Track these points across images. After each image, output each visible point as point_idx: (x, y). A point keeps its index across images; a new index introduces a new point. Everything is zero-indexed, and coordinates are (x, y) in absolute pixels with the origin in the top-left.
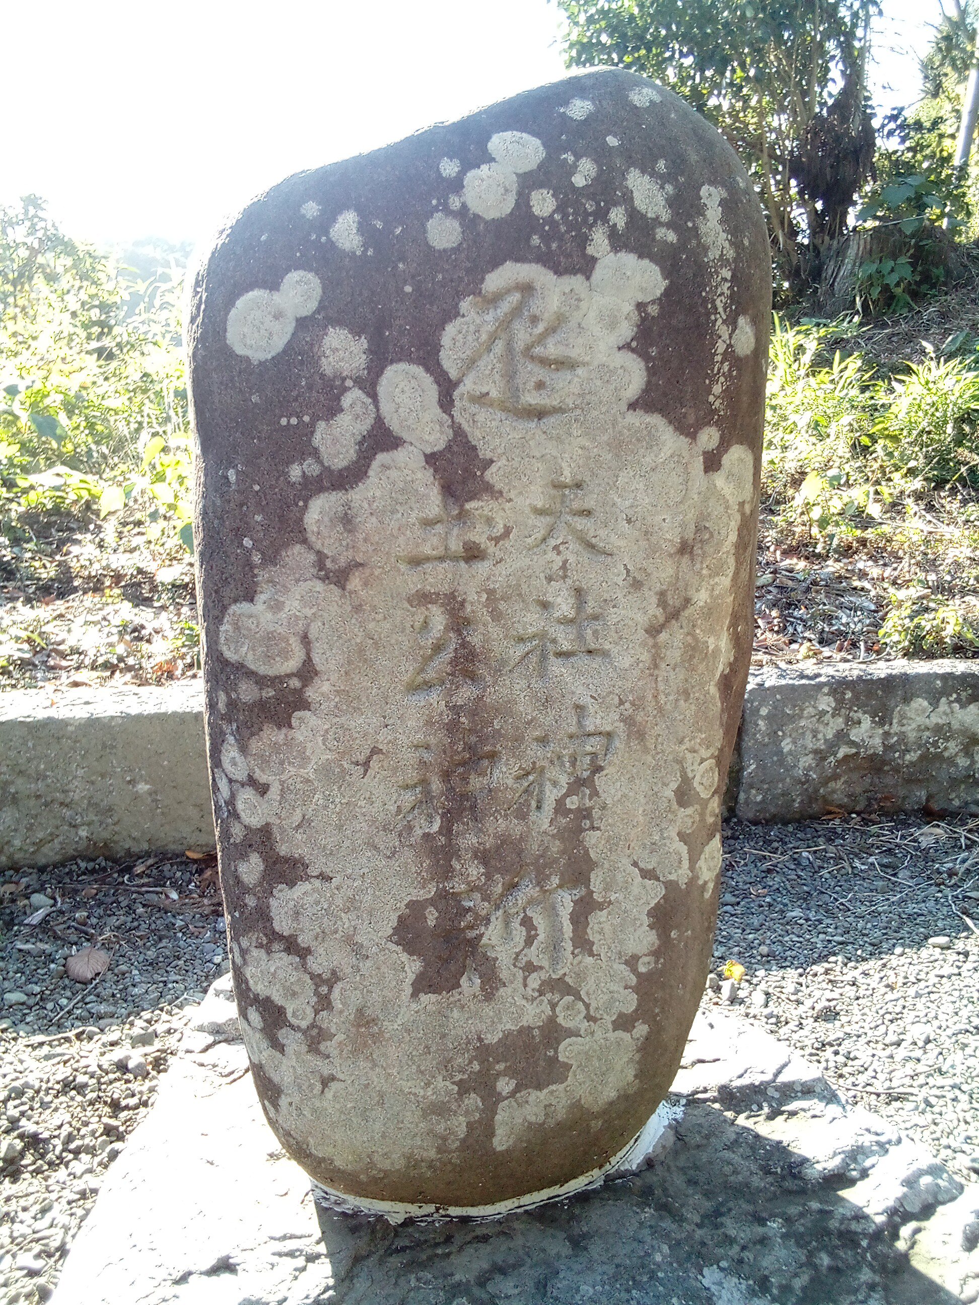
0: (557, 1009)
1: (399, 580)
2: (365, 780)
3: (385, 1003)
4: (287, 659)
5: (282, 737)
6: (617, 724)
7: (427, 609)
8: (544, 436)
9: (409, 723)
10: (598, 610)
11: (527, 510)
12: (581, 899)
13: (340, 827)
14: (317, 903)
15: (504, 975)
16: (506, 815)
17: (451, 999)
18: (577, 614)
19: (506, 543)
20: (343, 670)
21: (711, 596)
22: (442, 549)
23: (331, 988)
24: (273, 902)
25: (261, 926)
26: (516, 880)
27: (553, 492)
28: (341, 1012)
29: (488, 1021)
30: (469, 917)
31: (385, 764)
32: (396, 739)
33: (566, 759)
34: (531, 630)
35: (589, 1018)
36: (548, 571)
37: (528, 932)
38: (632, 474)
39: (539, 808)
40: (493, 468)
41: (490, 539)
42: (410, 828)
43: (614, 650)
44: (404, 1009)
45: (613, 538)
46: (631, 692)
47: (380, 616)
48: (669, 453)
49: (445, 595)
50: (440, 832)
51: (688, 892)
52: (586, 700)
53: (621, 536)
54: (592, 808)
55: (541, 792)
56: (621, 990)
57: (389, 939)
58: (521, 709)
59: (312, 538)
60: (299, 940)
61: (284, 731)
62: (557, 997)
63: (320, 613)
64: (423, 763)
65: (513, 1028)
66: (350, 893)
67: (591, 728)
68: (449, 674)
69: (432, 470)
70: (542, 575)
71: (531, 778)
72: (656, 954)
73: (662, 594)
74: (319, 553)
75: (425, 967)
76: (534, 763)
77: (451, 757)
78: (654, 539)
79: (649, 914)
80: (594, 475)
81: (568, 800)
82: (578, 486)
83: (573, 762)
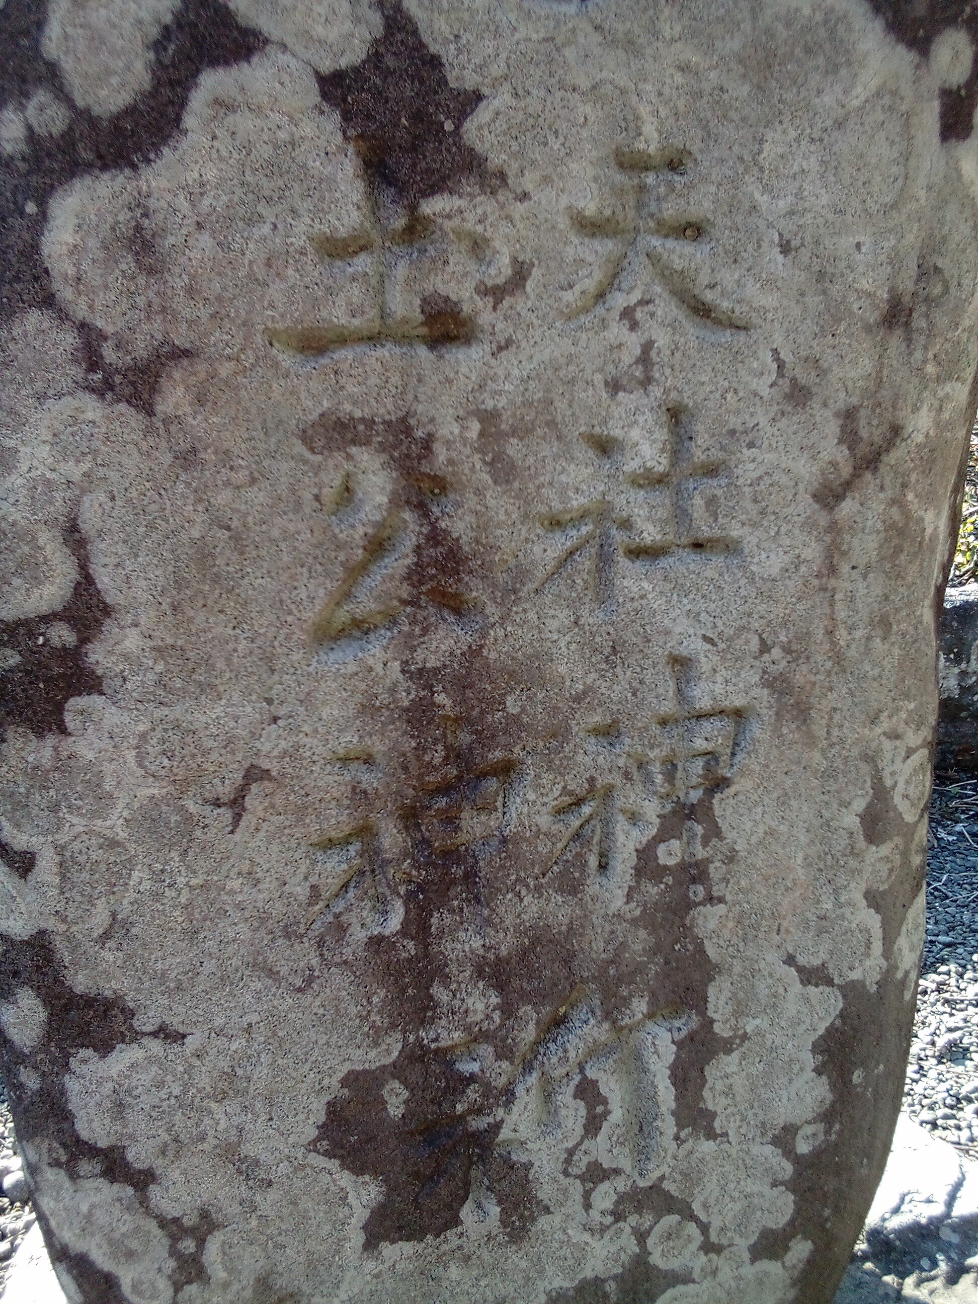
0: (650, 1242)
1: (277, 389)
2: (237, 837)
3: (312, 1265)
4: (37, 581)
5: (48, 753)
6: (756, 692)
7: (349, 457)
8: (597, 38)
9: (325, 712)
10: (716, 455)
11: (563, 223)
12: (691, 1037)
13: (192, 935)
14: (159, 1085)
15: (545, 1193)
16: (538, 889)
17: (445, 1247)
18: (672, 465)
19: (519, 303)
20: (166, 601)
21: (937, 424)
22: (373, 313)
23: (201, 1243)
24: (72, 1085)
25: (52, 1127)
26: (562, 1010)
27: (619, 178)
28: (226, 1285)
29: (519, 1277)
30: (473, 1094)
31: (279, 801)
32: (297, 747)
33: (656, 768)
34: (577, 502)
35: (709, 1247)
36: (611, 367)
37: (590, 1108)
38: (793, 134)
39: (603, 867)
40: (483, 114)
41: (484, 290)
42: (340, 929)
43: (750, 539)
44: (350, 1274)
45: (751, 289)
46: (784, 624)
47: (241, 477)
48: (874, 84)
49: (388, 423)
50: (404, 931)
51: (880, 996)
52: (695, 646)
53: (770, 283)
54: (709, 861)
55: (608, 835)
56: (766, 1190)
57: (312, 1146)
58: (563, 669)
59: (65, 293)
60: (130, 1156)
61: (51, 740)
62: (647, 1219)
63: (101, 472)
64: (359, 795)
65: (566, 1284)
66: (224, 1064)
67: (704, 704)
68: (404, 603)
69: (337, 117)
70: (598, 378)
71: (586, 810)
72: (827, 1117)
73: (849, 415)
74: (83, 327)
75: (388, 1195)
76: (592, 780)
77: (420, 777)
78: (835, 290)
79: (816, 1048)
80: (708, 135)
81: (661, 850)
82: (674, 165)
83: (670, 774)
